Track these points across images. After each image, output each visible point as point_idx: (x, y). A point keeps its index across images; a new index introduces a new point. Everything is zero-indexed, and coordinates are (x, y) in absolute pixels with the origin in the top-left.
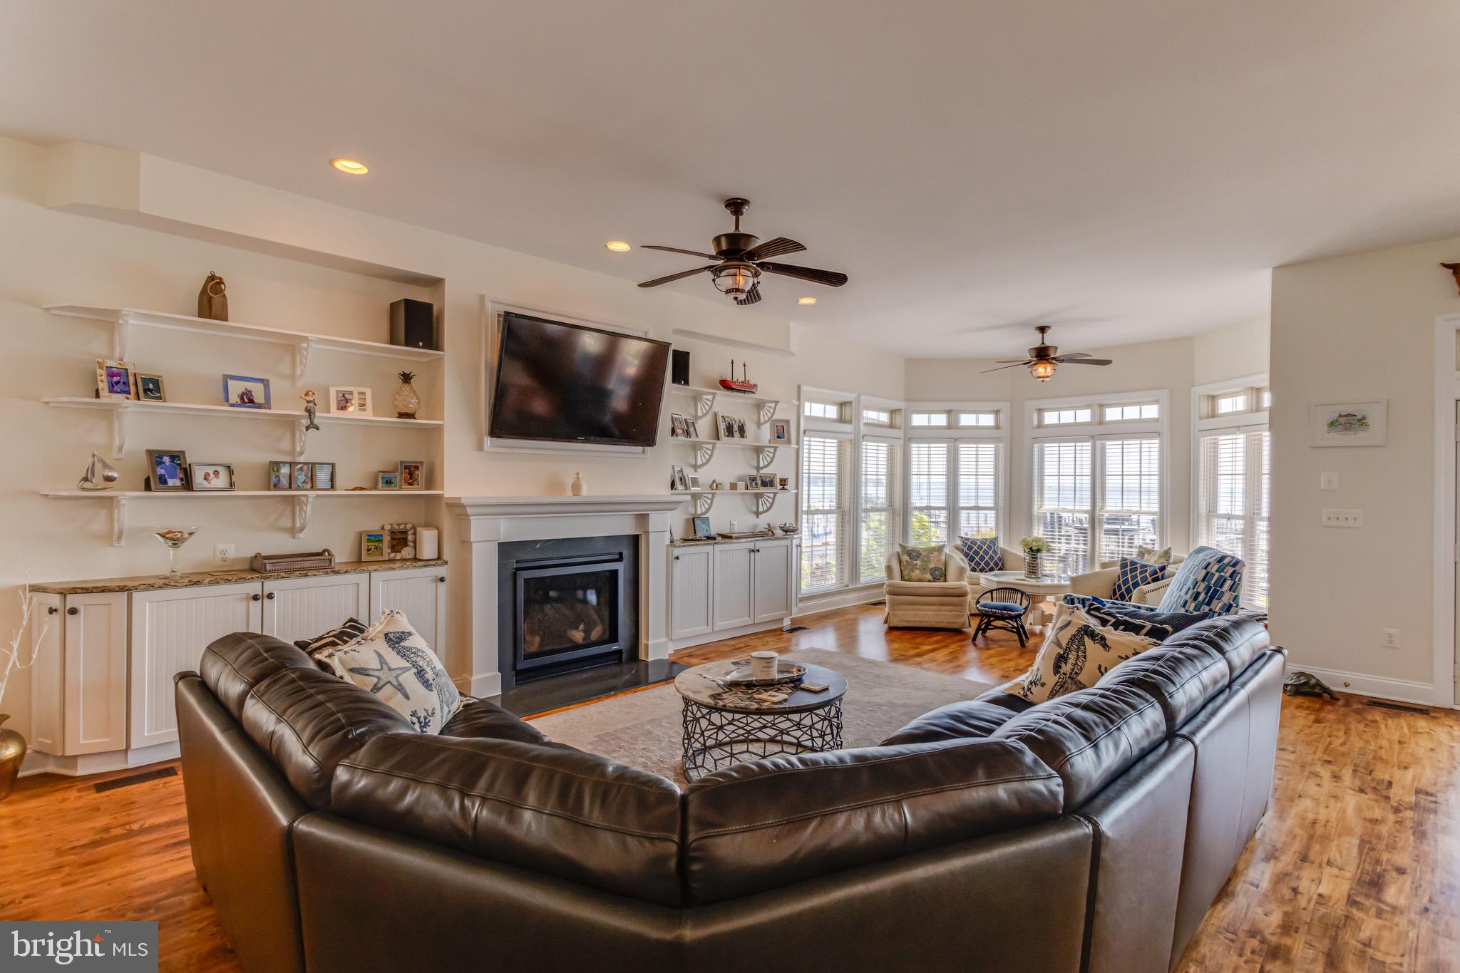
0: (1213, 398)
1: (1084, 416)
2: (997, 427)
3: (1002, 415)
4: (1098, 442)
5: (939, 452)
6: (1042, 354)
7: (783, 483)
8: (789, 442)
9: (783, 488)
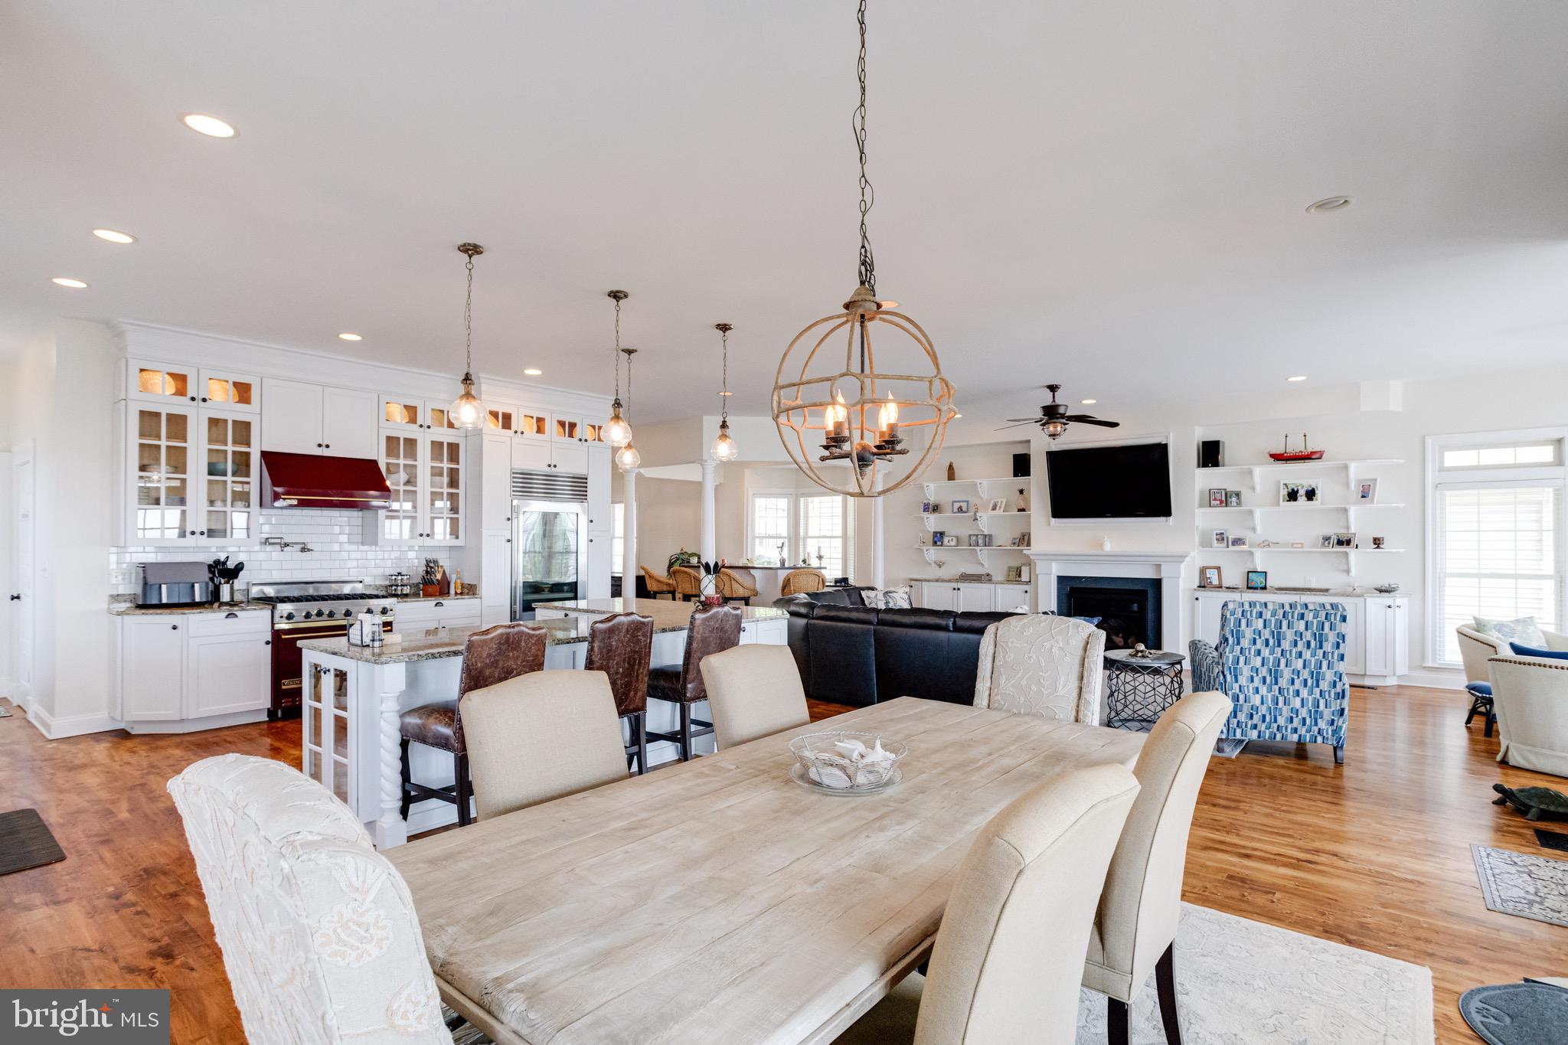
7: (1377, 542)
8: (1372, 501)
9: (1378, 547)
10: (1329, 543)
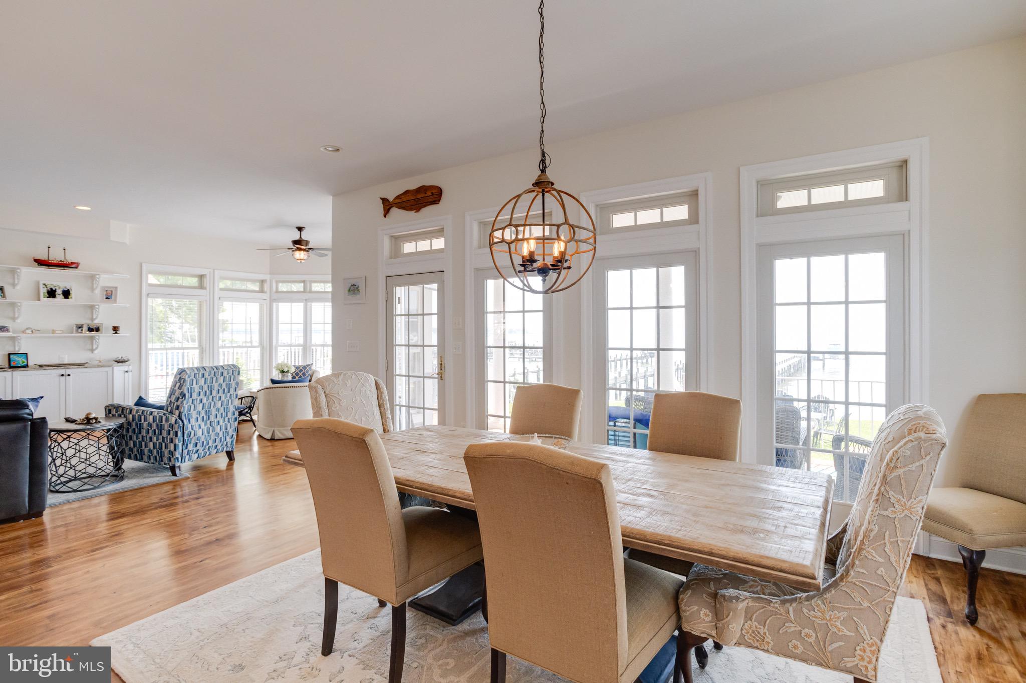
7: (116, 329)
8: (115, 301)
9: (116, 333)
10: (82, 330)
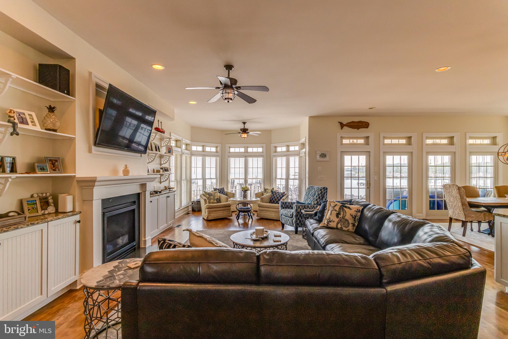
0: (276, 147)
1: (242, 150)
2: (217, 152)
3: (218, 149)
4: (247, 158)
5: (200, 159)
6: (245, 131)
10: (163, 171)
